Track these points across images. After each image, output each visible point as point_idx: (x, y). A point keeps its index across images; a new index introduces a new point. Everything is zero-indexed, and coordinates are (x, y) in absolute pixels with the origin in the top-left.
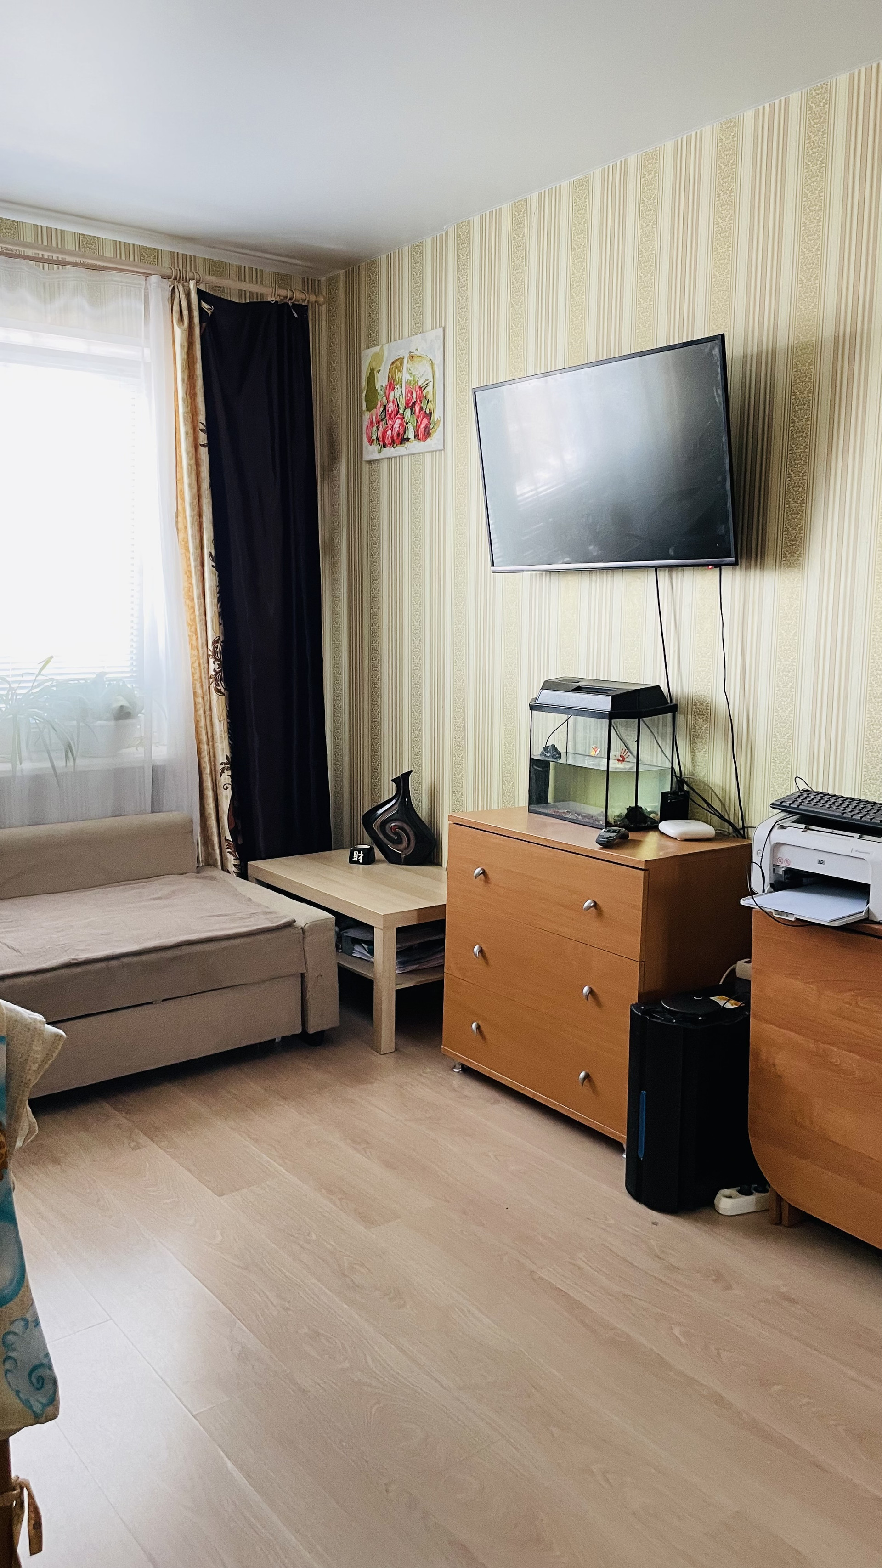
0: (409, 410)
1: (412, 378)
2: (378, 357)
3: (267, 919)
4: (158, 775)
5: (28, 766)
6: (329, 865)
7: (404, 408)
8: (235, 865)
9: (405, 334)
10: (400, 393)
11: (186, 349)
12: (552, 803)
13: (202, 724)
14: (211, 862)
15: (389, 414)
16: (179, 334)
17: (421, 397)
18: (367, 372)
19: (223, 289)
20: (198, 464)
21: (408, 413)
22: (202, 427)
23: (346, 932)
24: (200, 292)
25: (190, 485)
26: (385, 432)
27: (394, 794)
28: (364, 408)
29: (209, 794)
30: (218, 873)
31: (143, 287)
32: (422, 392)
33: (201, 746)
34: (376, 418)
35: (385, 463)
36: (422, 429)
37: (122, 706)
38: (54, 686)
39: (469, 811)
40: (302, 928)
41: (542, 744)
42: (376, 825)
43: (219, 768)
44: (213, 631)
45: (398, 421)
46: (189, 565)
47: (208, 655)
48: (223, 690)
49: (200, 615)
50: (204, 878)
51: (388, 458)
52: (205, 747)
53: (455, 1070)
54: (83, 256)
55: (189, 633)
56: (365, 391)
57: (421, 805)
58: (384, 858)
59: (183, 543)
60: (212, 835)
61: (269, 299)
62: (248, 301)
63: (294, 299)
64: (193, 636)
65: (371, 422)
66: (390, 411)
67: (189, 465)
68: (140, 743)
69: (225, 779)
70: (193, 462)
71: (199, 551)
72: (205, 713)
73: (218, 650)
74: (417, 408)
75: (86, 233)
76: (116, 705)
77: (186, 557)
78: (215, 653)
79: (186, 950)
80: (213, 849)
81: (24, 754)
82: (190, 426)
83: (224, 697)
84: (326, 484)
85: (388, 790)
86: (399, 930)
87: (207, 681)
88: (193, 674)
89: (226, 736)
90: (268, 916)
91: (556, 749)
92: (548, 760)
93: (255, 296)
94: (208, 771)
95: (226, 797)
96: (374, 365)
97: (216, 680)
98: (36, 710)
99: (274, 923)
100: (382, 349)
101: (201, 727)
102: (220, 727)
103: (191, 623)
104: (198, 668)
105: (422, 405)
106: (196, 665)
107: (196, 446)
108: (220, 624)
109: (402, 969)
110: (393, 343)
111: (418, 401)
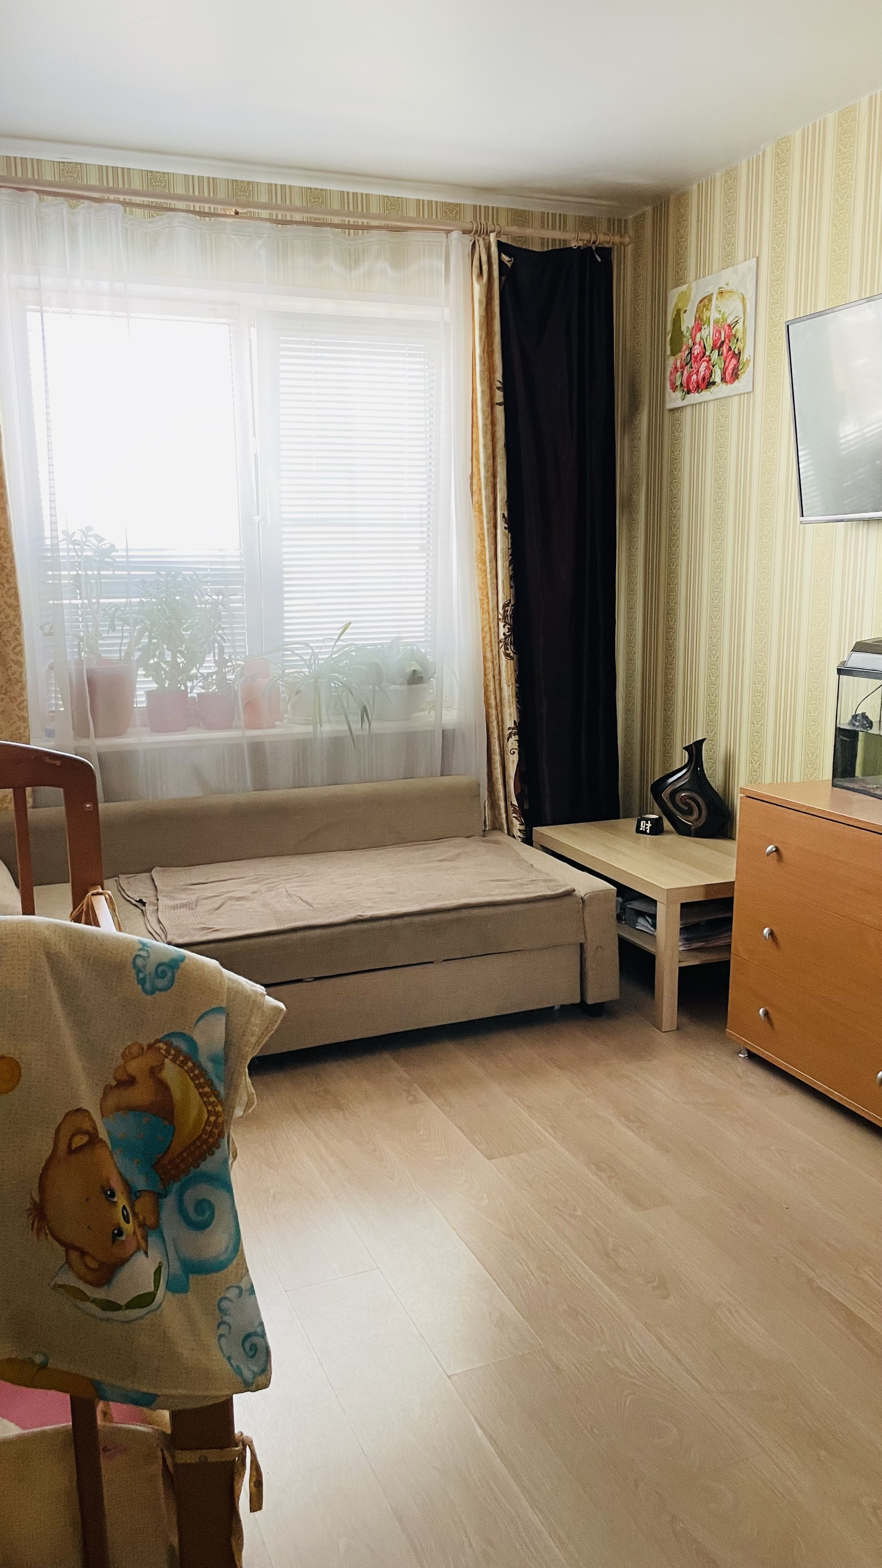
0: (717, 351)
1: (720, 316)
2: (685, 296)
3: (547, 886)
4: (448, 737)
5: (327, 729)
6: (615, 834)
7: (711, 348)
8: (520, 831)
9: (715, 267)
10: (707, 334)
11: (484, 305)
12: (860, 777)
13: (491, 688)
14: (497, 826)
15: (694, 357)
16: (478, 289)
17: (729, 336)
18: (673, 314)
19: (525, 239)
20: (493, 424)
21: (715, 356)
22: (499, 385)
23: (630, 904)
24: (500, 245)
25: (485, 446)
26: (689, 377)
27: (686, 761)
28: (668, 352)
29: (497, 758)
30: (503, 837)
31: (445, 244)
32: (731, 331)
33: (490, 710)
34: (681, 362)
35: (689, 410)
36: (729, 371)
37: (414, 671)
38: (353, 651)
39: (766, 785)
40: (582, 898)
41: (852, 713)
42: (665, 795)
43: (507, 732)
44: (504, 594)
45: (704, 364)
46: (482, 528)
47: (499, 619)
48: (512, 654)
49: (491, 578)
50: (488, 842)
51: (692, 405)
52: (493, 712)
53: (740, 1055)
54: (386, 219)
55: (481, 597)
56: (670, 336)
57: (715, 776)
58: (673, 829)
59: (477, 506)
60: (498, 799)
61: (573, 245)
62: (550, 249)
63: (597, 243)
64: (484, 600)
65: (676, 368)
66: (696, 354)
67: (485, 425)
68: (433, 707)
69: (513, 744)
70: (489, 422)
71: (492, 513)
72: (494, 678)
73: (508, 613)
74: (725, 349)
75: (390, 195)
76: (410, 670)
77: (480, 519)
78: (505, 617)
79: (465, 913)
80: (500, 814)
81: (324, 717)
82: (486, 383)
83: (512, 661)
84: (626, 438)
85: (680, 758)
86: (683, 906)
87: (497, 645)
88: (484, 638)
89: (514, 700)
90: (547, 884)
91: (867, 717)
92: (857, 729)
93: (557, 243)
94: (496, 735)
95: (513, 761)
96: (680, 305)
97: (506, 644)
98: (336, 675)
99: (553, 891)
100: (689, 288)
101: (490, 691)
102: (508, 692)
103: (483, 588)
104: (488, 632)
105: (731, 344)
106: (487, 629)
107: (492, 405)
108: (511, 587)
109: (687, 946)
110: (702, 280)
111: (727, 340)
